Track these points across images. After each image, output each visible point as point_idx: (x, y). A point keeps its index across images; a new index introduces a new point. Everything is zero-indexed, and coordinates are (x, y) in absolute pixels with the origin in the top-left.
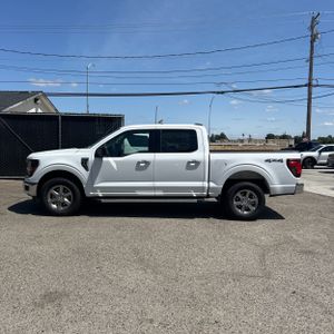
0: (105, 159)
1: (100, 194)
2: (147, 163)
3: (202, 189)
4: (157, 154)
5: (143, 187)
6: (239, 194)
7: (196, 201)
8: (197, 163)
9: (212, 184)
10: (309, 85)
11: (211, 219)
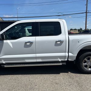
0: (5, 41)
1: (4, 62)
2: (31, 43)
3: (65, 57)
4: (37, 37)
5: (29, 57)
6: (86, 59)
7: (61, 64)
8: (61, 42)
9: (70, 54)
10: (86, 12)
11: (70, 74)
